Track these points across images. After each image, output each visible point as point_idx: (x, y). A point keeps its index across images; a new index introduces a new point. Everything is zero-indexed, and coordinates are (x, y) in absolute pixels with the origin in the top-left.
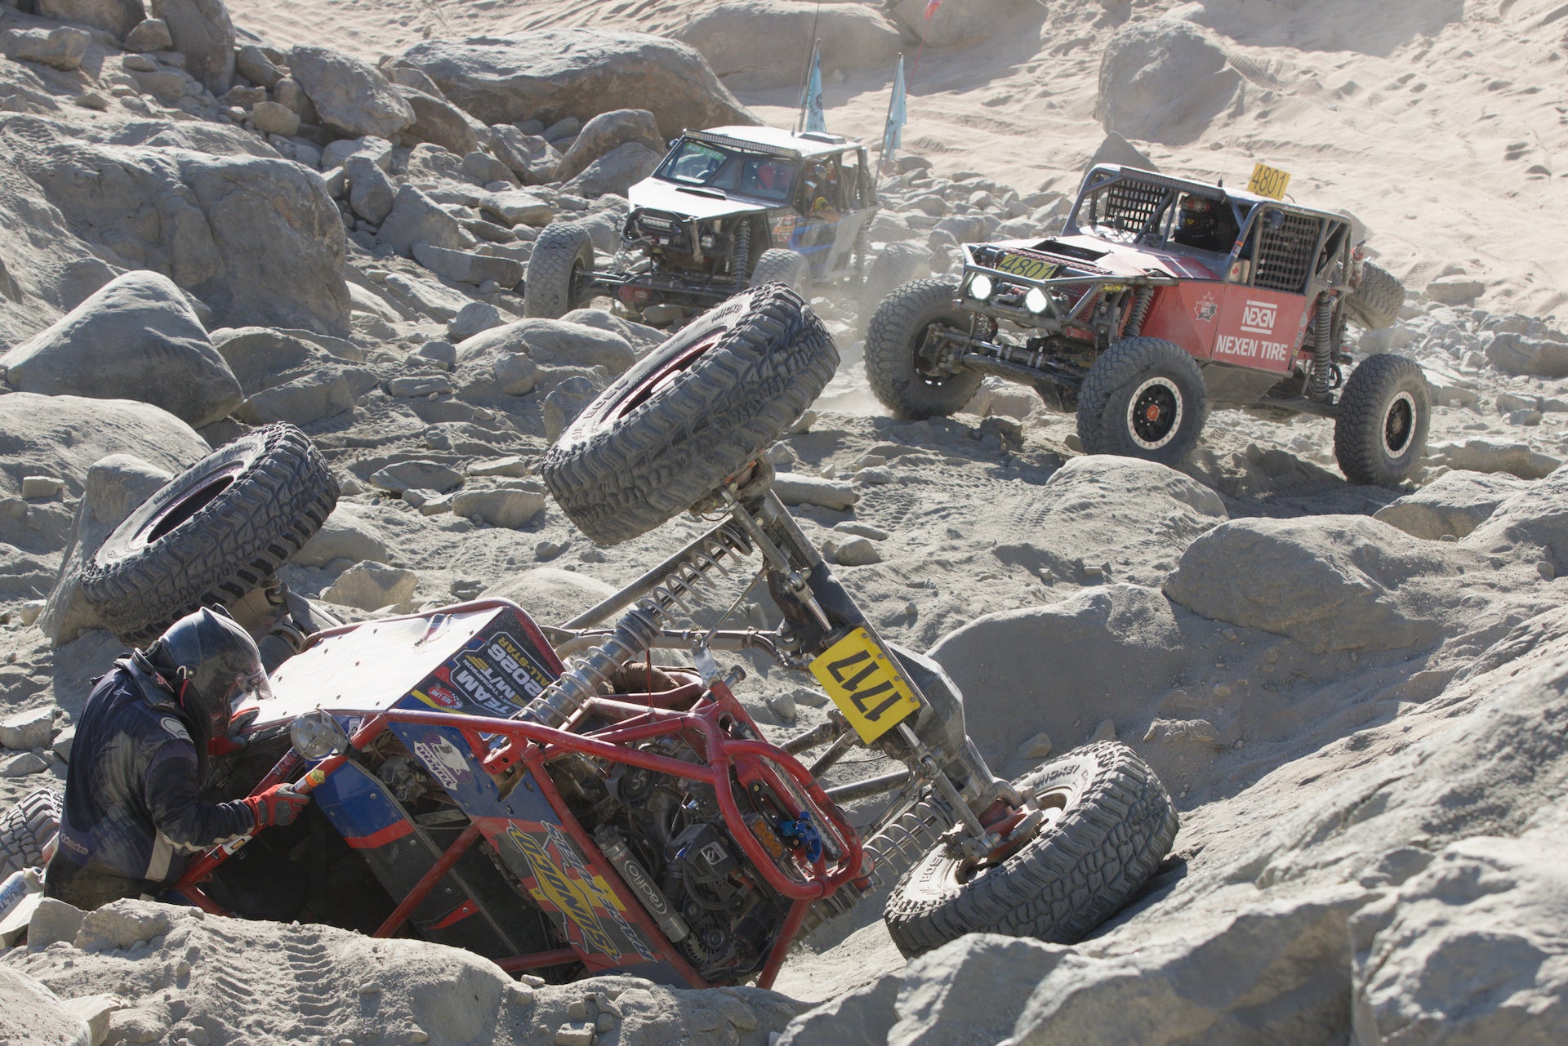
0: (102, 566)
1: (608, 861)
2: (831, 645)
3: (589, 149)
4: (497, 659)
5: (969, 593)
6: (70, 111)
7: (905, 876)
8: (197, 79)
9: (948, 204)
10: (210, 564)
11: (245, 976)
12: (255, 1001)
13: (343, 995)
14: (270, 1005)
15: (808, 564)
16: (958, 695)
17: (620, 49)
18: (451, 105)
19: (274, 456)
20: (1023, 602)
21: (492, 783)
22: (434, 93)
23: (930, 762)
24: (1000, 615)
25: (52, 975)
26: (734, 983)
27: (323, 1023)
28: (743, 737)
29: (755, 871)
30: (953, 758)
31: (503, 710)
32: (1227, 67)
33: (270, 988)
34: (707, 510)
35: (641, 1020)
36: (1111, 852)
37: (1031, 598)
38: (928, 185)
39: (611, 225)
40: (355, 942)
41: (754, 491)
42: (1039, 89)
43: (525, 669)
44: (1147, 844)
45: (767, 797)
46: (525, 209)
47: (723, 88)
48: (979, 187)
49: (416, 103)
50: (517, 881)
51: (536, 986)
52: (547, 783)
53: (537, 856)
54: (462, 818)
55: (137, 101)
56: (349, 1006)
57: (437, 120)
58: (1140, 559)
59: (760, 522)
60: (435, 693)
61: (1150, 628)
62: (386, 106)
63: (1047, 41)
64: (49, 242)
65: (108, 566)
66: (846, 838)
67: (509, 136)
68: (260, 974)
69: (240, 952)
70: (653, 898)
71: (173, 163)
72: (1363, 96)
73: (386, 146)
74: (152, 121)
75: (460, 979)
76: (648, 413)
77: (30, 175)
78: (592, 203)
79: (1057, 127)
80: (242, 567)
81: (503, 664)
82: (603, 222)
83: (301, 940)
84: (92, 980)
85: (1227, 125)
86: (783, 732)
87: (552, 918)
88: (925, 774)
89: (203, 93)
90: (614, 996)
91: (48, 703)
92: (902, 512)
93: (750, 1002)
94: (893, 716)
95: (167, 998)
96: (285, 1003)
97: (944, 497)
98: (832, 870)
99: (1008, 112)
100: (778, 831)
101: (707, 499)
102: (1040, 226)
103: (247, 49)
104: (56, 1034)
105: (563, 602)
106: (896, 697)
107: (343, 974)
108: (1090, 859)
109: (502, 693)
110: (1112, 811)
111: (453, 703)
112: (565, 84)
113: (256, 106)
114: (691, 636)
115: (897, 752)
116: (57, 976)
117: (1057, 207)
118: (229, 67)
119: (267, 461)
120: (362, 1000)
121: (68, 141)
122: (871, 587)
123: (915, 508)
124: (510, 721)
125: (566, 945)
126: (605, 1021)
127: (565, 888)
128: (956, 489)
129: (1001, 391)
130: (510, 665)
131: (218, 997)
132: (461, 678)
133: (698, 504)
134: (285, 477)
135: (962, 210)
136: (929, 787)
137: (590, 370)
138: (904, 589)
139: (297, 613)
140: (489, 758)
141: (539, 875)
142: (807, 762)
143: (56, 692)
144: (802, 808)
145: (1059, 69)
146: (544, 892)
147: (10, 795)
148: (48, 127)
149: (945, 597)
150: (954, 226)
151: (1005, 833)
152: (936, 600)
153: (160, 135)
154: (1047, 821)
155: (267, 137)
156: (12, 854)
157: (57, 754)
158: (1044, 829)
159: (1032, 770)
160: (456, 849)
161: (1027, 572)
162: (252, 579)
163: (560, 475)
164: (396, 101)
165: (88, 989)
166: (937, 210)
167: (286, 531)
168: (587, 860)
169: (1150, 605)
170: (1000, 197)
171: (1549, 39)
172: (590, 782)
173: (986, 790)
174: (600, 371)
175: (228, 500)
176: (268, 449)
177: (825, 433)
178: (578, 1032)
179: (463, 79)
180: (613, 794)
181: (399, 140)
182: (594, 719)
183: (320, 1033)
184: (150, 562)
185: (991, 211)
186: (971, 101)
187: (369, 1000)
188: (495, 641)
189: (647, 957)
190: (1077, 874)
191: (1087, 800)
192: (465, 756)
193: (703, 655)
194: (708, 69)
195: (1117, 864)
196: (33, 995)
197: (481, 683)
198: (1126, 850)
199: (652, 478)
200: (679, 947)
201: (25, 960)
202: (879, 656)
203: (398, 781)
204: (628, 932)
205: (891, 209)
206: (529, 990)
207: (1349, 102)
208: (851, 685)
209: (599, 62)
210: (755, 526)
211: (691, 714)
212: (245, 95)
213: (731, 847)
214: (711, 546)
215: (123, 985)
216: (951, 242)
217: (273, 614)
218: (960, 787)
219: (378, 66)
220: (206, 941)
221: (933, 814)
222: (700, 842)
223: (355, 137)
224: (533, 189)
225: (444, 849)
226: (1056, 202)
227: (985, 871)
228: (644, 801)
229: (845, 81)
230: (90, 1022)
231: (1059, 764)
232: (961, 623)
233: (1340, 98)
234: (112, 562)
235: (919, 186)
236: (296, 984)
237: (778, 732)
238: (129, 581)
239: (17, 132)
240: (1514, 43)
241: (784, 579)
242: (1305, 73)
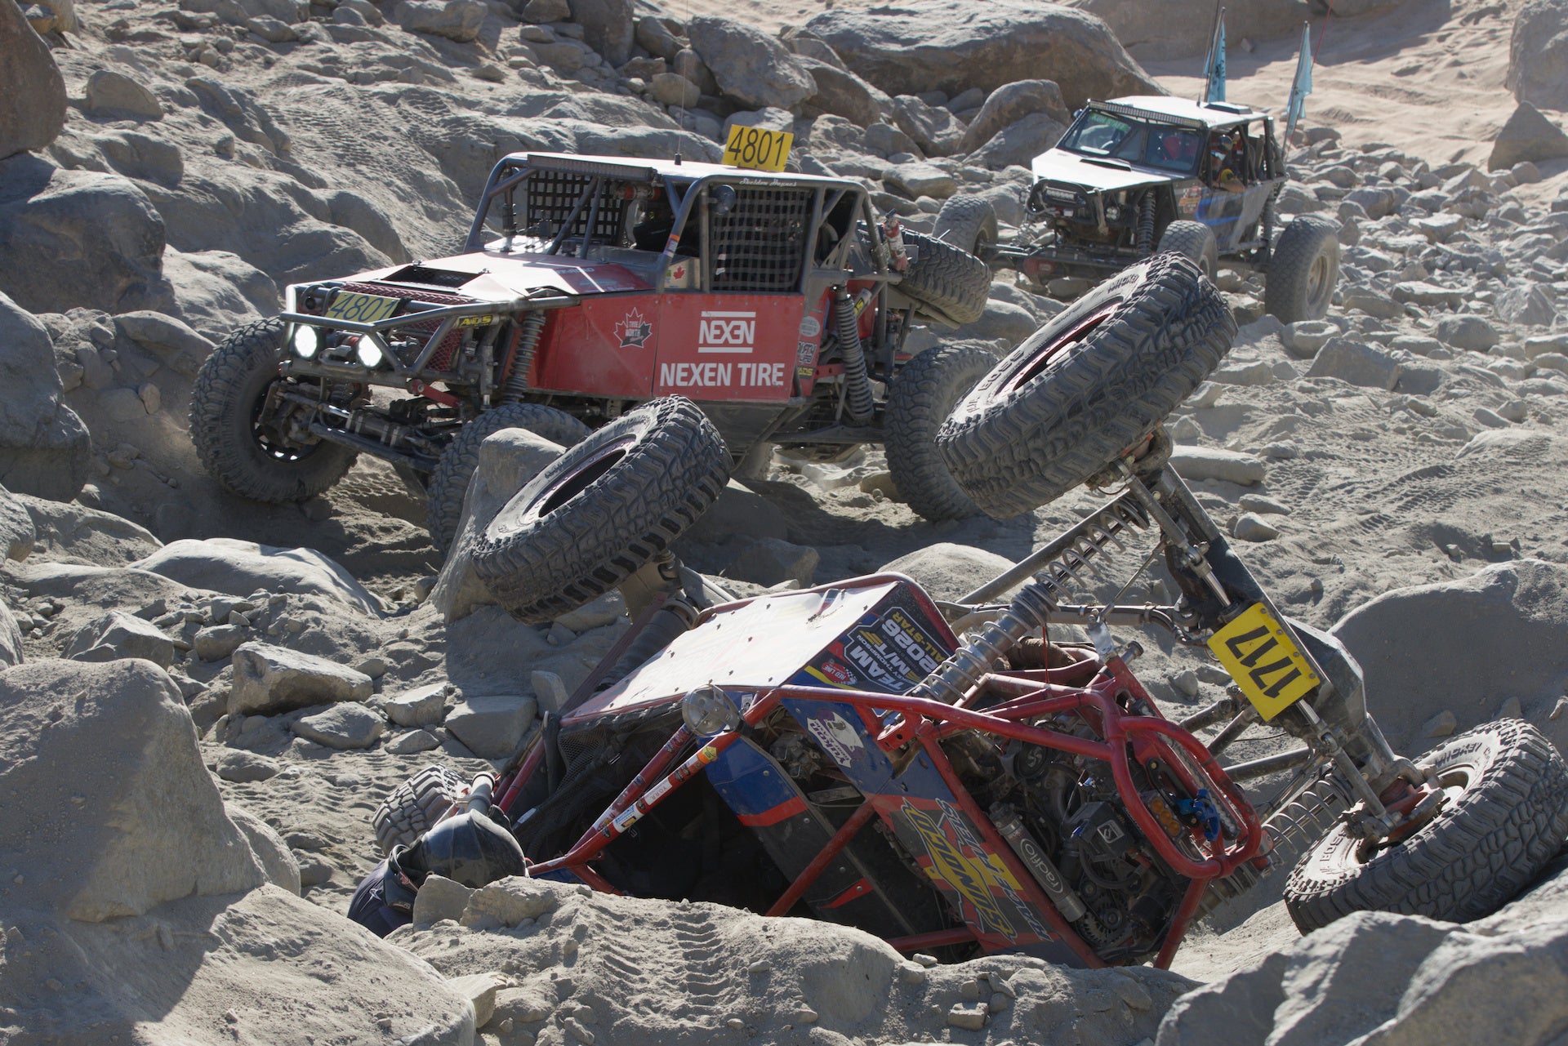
0: (492, 541)
1: (1003, 839)
2: (1230, 620)
3: (993, 120)
4: (892, 634)
5: (1376, 569)
6: (467, 83)
7: (1305, 856)
8: (596, 50)
9: (1358, 175)
10: (601, 539)
11: (633, 955)
12: (643, 980)
13: (732, 974)
14: (658, 983)
15: (1206, 538)
16: (1358, 672)
17: (1024, 19)
18: (854, 76)
19: (665, 430)
20: (1430, 578)
21: (886, 760)
22: (836, 64)
23: (1330, 739)
24: (1403, 591)
25: (437, 953)
26: (1130, 963)
27: (712, 1002)
28: (1139, 714)
29: (1152, 849)
30: (1354, 735)
31: (897, 686)
33: (658, 967)
34: (1107, 484)
35: (1034, 1000)
36: (1513, 832)
37: (1438, 574)
38: (1337, 156)
39: (1015, 197)
40: (744, 921)
41: (1151, 464)
42: (1449, 58)
43: (920, 644)
44: (1550, 824)
45: (1165, 774)
46: (929, 181)
47: (1129, 58)
48: (1388, 158)
49: (818, 74)
50: (912, 860)
51: (928, 965)
52: (942, 760)
53: (932, 834)
54: (856, 795)
55: (534, 72)
56: (738, 985)
57: (839, 91)
58: (1549, 535)
59: (1157, 496)
60: (828, 669)
61: (1556, 604)
62: (787, 77)
63: (1457, 9)
64: (444, 215)
65: (499, 541)
66: (1244, 816)
67: (912, 107)
68: (649, 953)
69: (628, 930)
70: (1049, 877)
71: (570, 135)
73: (787, 117)
74: (550, 93)
75: (851, 958)
76: (1042, 385)
77: (425, 147)
78: (997, 175)
79: (1468, 98)
80: (634, 542)
81: (897, 639)
82: (1008, 194)
83: (690, 918)
84: (478, 958)
86: (1185, 709)
87: (947, 897)
88: (1325, 752)
89: (602, 65)
90: (1007, 976)
91: (441, 679)
92: (1307, 488)
93: (1145, 982)
94: (1293, 692)
95: (554, 976)
96: (673, 982)
97: (1350, 472)
98: (1231, 849)
99: (1418, 81)
100: (1176, 809)
101: (1103, 472)
102: (1450, 198)
103: (645, 20)
104: (440, 1012)
105: (962, 577)
106: (1296, 674)
107: (732, 953)
108: (1492, 838)
109: (896, 669)
110: (1514, 789)
111: (847, 679)
112: (969, 54)
113: (656, 78)
114: (1088, 611)
115: (1296, 730)
116: (442, 954)
117: (1468, 178)
118: (628, 38)
119: (659, 434)
120: (751, 979)
121: (464, 113)
122: (1276, 563)
123: (1321, 483)
124: (904, 697)
125: (962, 925)
126: (998, 1001)
127: (960, 866)
128: (1363, 463)
129: (1409, 364)
130: (904, 640)
131: (606, 976)
132: (856, 653)
133: (1095, 477)
134: (678, 450)
135: (1372, 181)
136: (1329, 765)
137: (992, 343)
138: (1309, 565)
139: (690, 588)
140: (883, 735)
141: (934, 853)
142: (1206, 739)
143: (448, 669)
144: (1201, 786)
145: (1470, 38)
146: (939, 871)
147: (401, 773)
148: (444, 99)
149: (1351, 574)
150: (1362, 197)
151: (1407, 811)
152: (1342, 577)
153: (557, 107)
154: (1448, 800)
155: (666, 108)
156: (402, 832)
157: (449, 731)
158: (1446, 808)
159: (1433, 747)
160: (849, 828)
161: (1436, 549)
162: (644, 554)
163: (955, 448)
164: (797, 72)
165: (474, 968)
166: (1345, 180)
167: (679, 505)
168: (982, 838)
169: (1556, 581)
170: (1410, 169)
172: (985, 758)
173: (1387, 767)
174: (1002, 344)
175: (619, 473)
176: (660, 422)
177: (1231, 408)
178: (970, 1012)
179: (866, 49)
180: (1008, 772)
181: (800, 111)
182: (990, 695)
183: (709, 1012)
184: (542, 536)
185: (1401, 182)
186: (1380, 71)
187: (758, 979)
188: (889, 617)
189: (1043, 936)
190: (1478, 854)
191: (1489, 778)
192: (858, 733)
193: (1099, 631)
194: (1114, 39)
195: (1518, 845)
196: (417, 972)
197: (875, 658)
198: (1529, 829)
199: (1048, 451)
200: (1076, 927)
201: (410, 938)
202: (1278, 632)
203: (791, 758)
204: (1024, 911)
205: (1299, 180)
206: (921, 969)
208: (1249, 661)
209: (1003, 32)
210: (1152, 500)
211: (1088, 691)
212: (645, 66)
213: (1128, 826)
214: (1108, 520)
215: (509, 964)
216: (1360, 214)
217: (666, 589)
218: (1360, 764)
219: (779, 37)
220: (593, 919)
221: (1333, 792)
222: (1096, 820)
223: (755, 108)
224: (937, 161)
225: (838, 828)
226: (1466, 173)
227: (1385, 850)
228: (1040, 778)
229: (1252, 51)
230: (475, 1001)
231: (1461, 742)
232: (1366, 599)
234: (502, 536)
235: (1328, 157)
236: (684, 962)
237: (1180, 710)
238: (520, 556)
239: (411, 104)
241: (1182, 553)
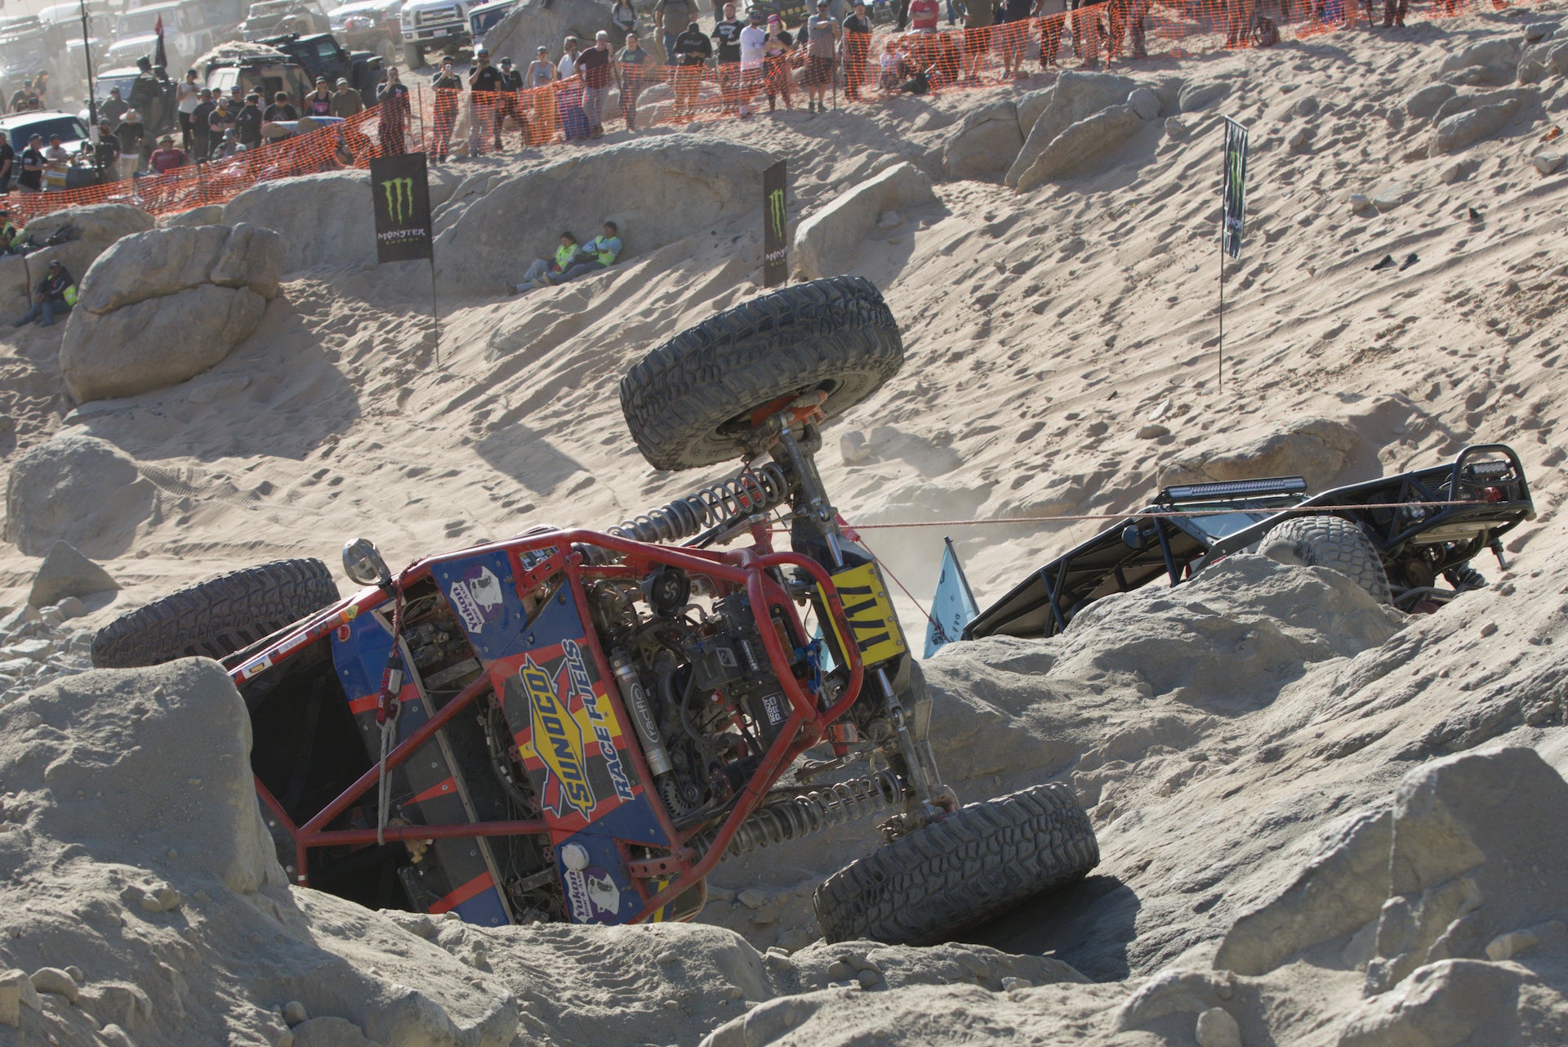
32: (140, 478)
72: (282, 493)
85: (148, 534)
171: (457, 424)
207: (267, 501)
233: (258, 498)
240: (420, 432)
242: (218, 477)
